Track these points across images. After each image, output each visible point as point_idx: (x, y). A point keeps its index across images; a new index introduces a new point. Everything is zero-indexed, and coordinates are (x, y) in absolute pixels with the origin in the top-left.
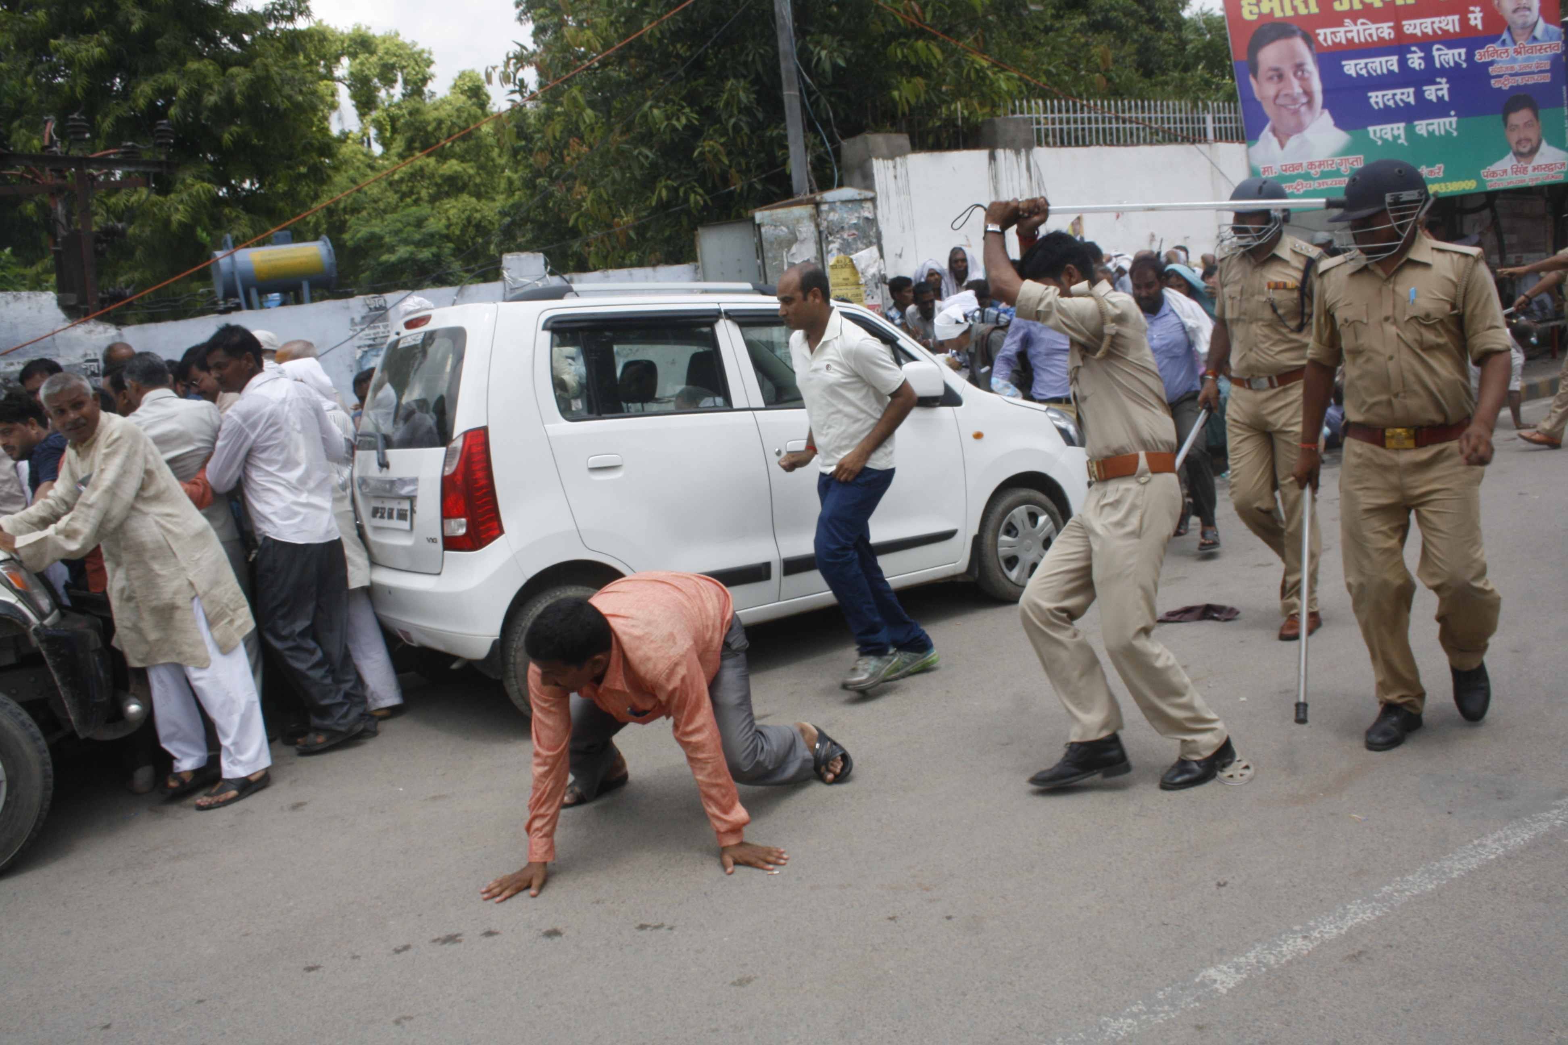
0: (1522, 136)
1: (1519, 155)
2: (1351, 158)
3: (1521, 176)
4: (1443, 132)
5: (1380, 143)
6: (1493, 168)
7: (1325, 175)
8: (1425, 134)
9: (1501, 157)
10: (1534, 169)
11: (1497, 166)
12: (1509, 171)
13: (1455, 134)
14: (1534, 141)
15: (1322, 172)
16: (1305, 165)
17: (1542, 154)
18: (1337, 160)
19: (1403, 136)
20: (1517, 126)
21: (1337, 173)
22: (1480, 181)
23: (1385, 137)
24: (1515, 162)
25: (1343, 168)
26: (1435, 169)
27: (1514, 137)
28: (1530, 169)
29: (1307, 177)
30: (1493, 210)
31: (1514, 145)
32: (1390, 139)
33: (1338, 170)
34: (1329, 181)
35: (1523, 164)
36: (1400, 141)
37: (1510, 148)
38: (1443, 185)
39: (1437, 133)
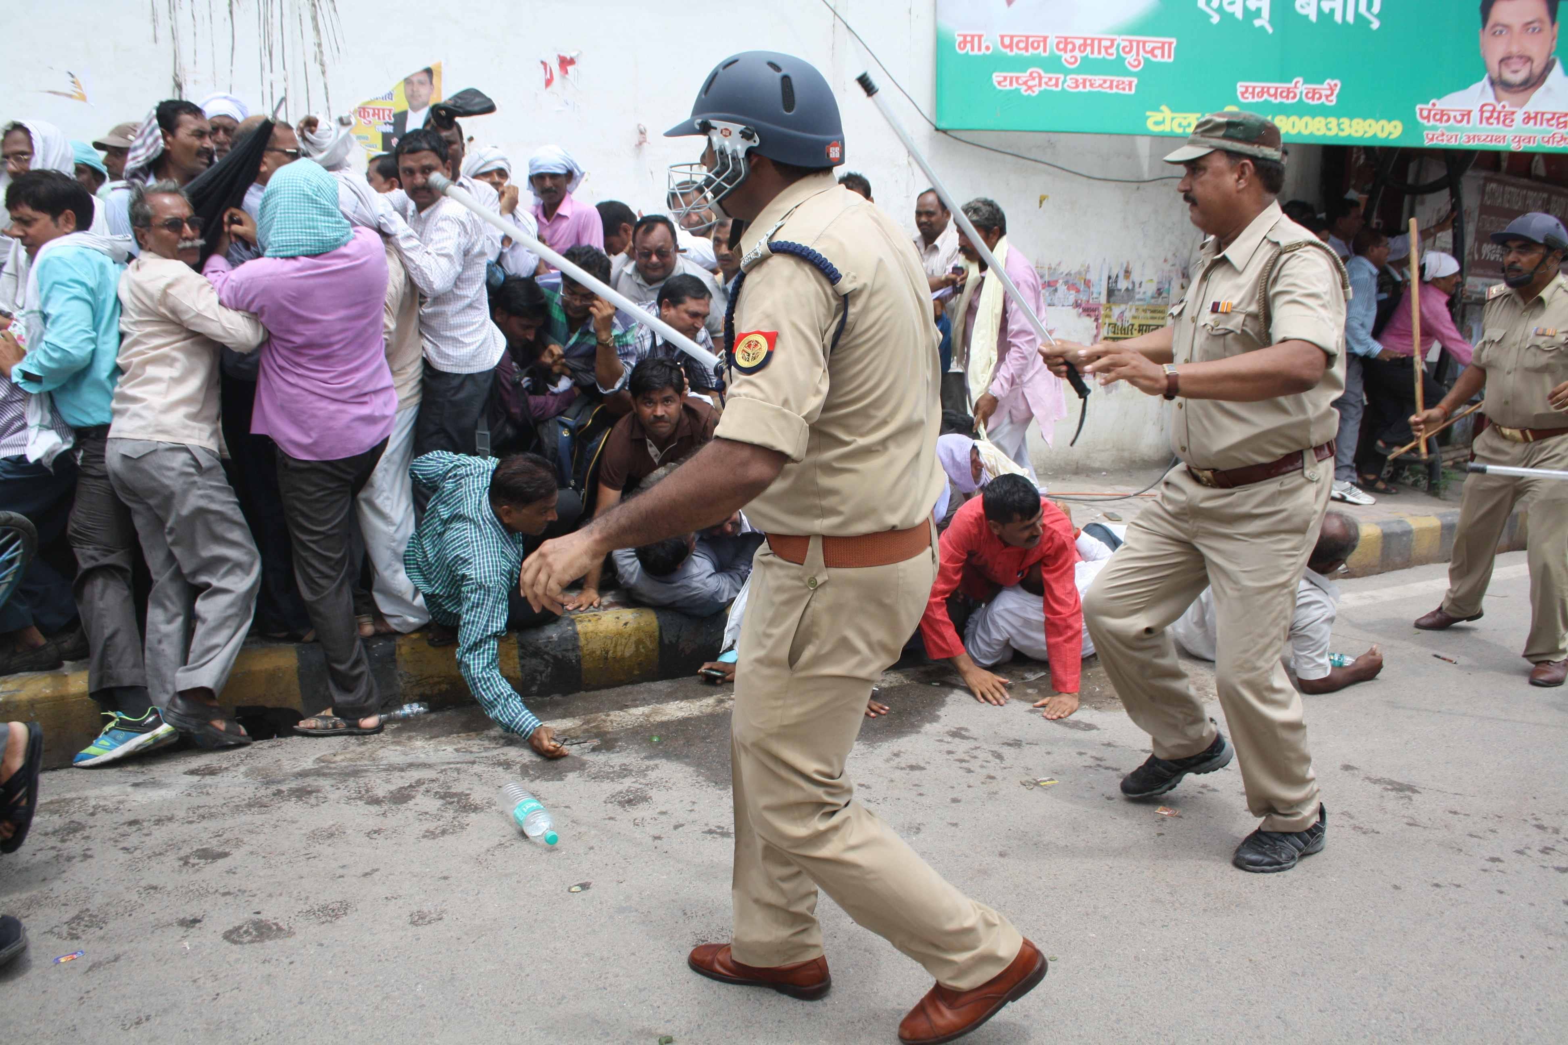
0: (1514, 49)
1: (1499, 84)
2: (1152, 42)
3: (1496, 129)
4: (1350, 18)
5: (1215, 19)
6: (1442, 104)
7: (1088, 66)
8: (1313, 18)
9: (1463, 84)
10: (1528, 118)
11: (1453, 102)
12: (1475, 115)
13: (1375, 25)
14: (1538, 66)
15: (1085, 59)
16: (1052, 42)
17: (1549, 90)
18: (1121, 41)
19: (1265, 13)
20: (1507, 27)
21: (1117, 67)
22: (1410, 124)
23: (1228, 9)
24: (1489, 96)
25: (1130, 58)
26: (1324, 88)
27: (1497, 49)
28: (1519, 116)
29: (1053, 64)
30: (1456, 195)
31: (1494, 64)
32: (1239, 15)
33: (1120, 60)
34: (1098, 79)
35: (1506, 104)
36: (1257, 23)
37: (1486, 68)
38: (1333, 121)
39: (1338, 18)
